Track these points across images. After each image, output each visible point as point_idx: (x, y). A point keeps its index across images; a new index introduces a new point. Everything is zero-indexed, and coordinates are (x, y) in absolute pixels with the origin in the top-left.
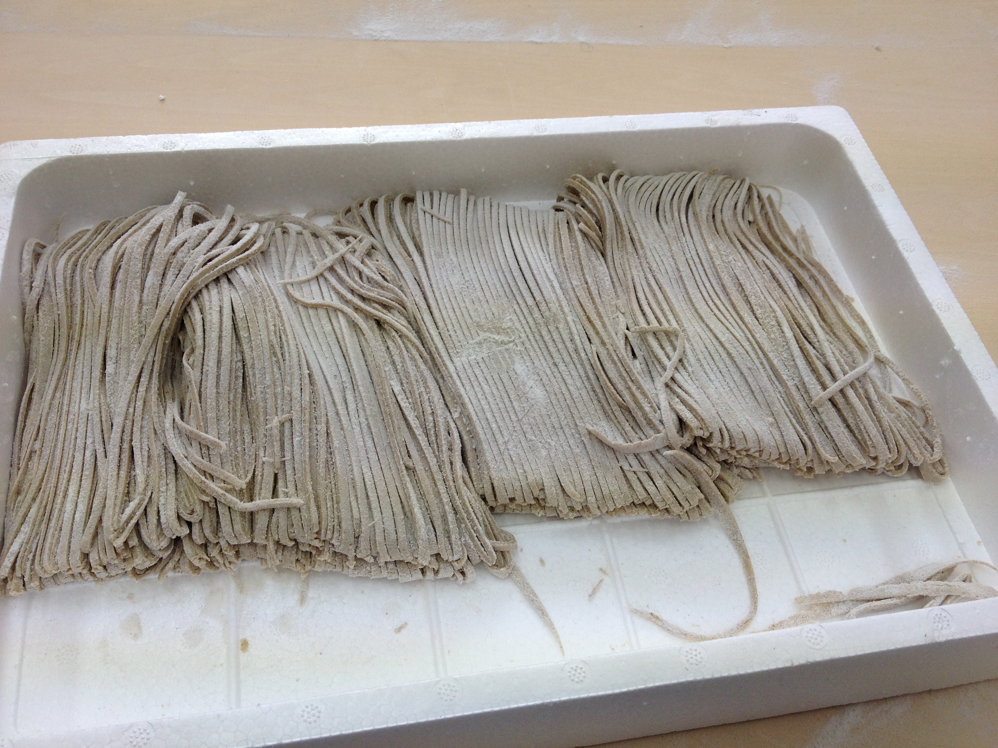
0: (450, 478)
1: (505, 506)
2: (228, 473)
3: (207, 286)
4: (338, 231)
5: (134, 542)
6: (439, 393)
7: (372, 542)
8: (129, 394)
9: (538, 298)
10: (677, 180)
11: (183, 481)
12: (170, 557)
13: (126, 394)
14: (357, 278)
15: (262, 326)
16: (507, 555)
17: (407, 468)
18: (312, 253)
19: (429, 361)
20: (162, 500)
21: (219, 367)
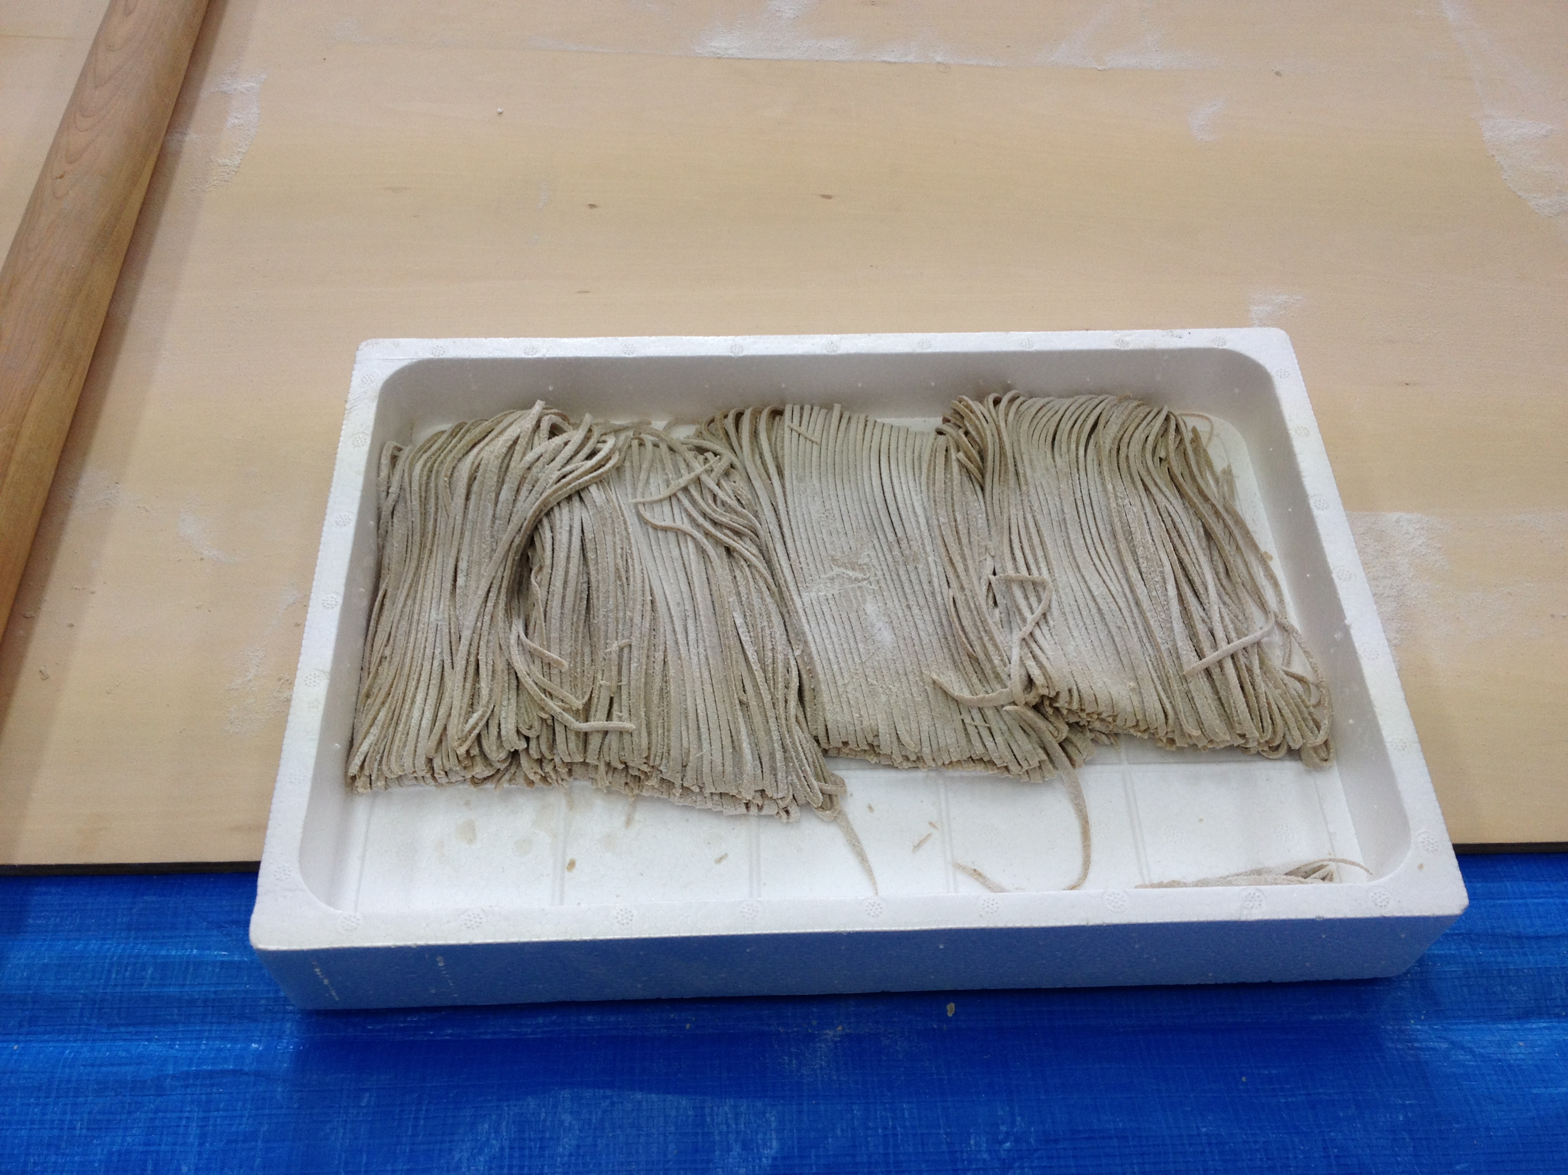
0: (783, 716)
1: (839, 749)
2: (566, 693)
3: (559, 504)
4: (699, 445)
5: (475, 751)
6: (783, 628)
7: (699, 772)
8: (478, 607)
9: (900, 534)
10: (1081, 405)
11: (523, 697)
12: (507, 769)
13: (475, 608)
14: (711, 501)
15: (610, 550)
16: (834, 799)
17: (741, 702)
18: (667, 471)
19: (777, 594)
20: (504, 714)
21: (564, 588)
